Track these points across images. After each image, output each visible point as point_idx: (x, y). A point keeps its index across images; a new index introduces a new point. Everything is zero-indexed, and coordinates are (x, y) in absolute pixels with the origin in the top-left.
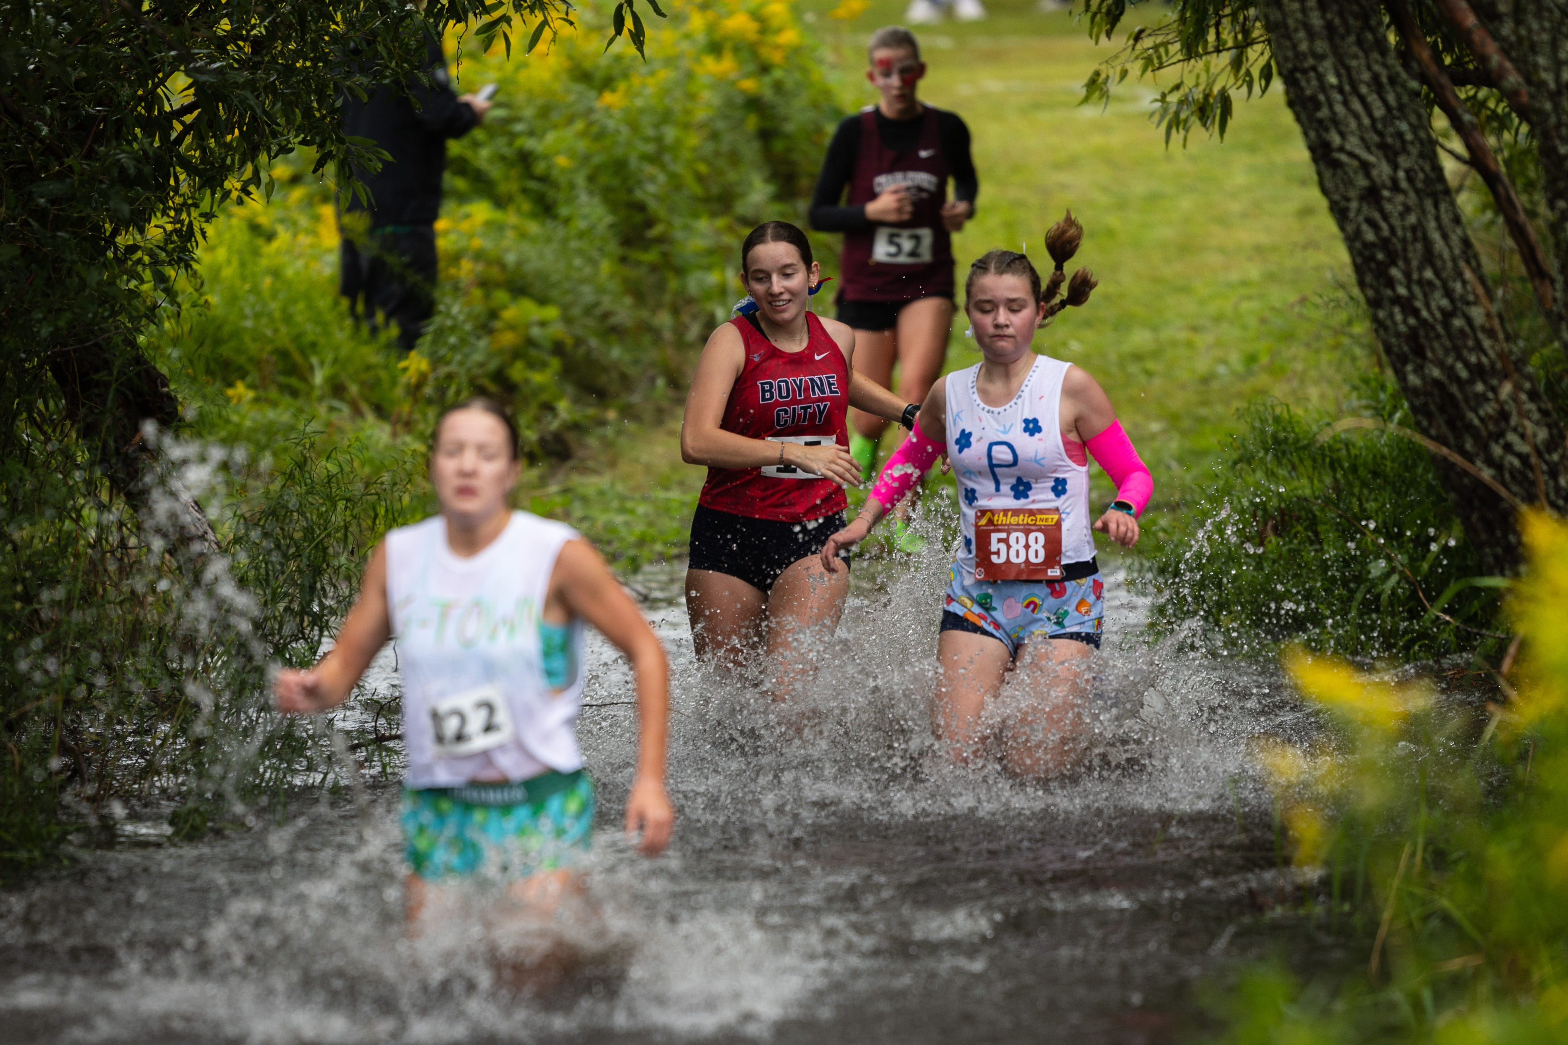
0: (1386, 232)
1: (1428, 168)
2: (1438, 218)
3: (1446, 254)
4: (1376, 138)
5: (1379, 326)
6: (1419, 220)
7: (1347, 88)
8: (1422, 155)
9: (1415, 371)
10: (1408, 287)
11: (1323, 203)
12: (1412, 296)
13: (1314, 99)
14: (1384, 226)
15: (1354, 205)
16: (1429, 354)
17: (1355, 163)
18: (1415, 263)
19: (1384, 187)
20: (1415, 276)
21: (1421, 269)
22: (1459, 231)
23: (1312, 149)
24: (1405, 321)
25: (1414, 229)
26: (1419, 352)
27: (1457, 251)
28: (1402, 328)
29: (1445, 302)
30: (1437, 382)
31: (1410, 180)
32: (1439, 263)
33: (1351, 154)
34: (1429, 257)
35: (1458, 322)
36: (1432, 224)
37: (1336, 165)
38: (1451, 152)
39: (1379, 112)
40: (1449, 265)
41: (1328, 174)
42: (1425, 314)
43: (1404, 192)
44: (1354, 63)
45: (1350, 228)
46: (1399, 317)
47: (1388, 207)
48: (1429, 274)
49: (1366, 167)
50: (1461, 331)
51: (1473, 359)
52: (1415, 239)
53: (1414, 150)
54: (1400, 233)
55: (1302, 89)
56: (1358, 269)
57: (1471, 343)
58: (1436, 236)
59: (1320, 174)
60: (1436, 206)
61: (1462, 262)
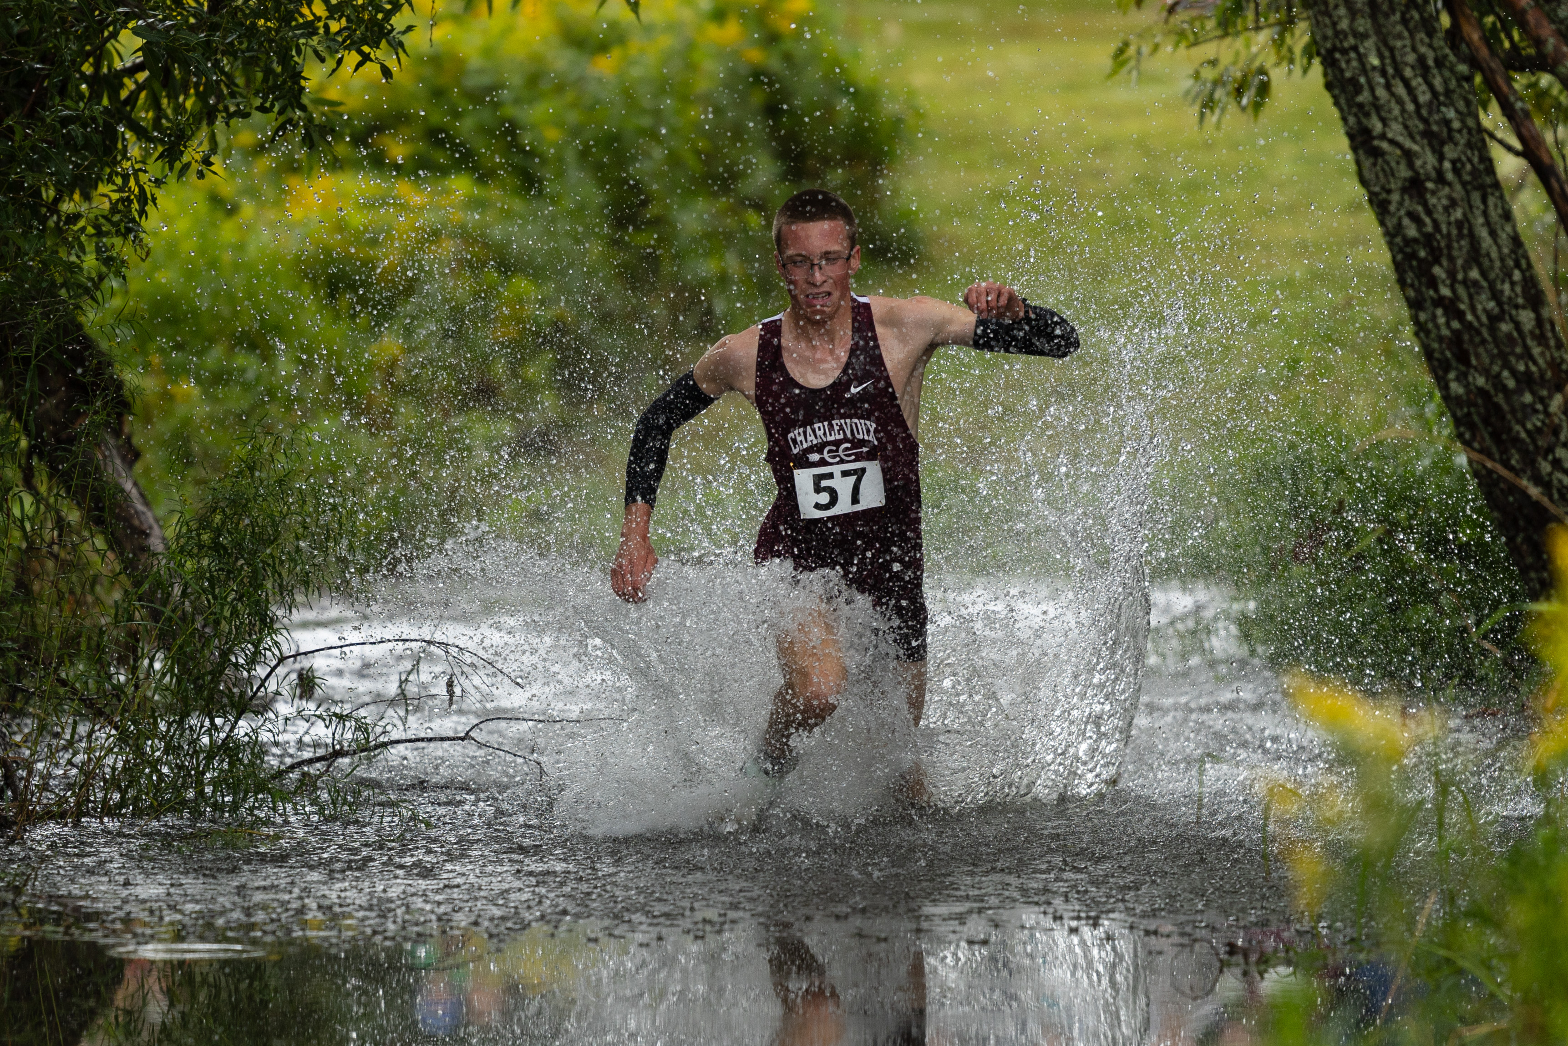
0: (1429, 229)
1: (1476, 160)
2: (1485, 213)
3: (1494, 255)
4: (1421, 127)
5: (1421, 330)
6: (1465, 214)
7: (1390, 71)
8: (1469, 145)
9: (1457, 379)
10: (1452, 287)
11: (1363, 195)
12: (1456, 298)
13: (1353, 81)
14: (1427, 220)
15: (1395, 197)
16: (1474, 362)
17: (1398, 152)
18: (1460, 262)
19: (1429, 179)
20: (1460, 276)
21: (1466, 268)
22: (1508, 228)
23: (1351, 136)
24: (1448, 324)
25: (1459, 224)
26: (1463, 358)
27: (1506, 251)
28: (1445, 332)
29: (1492, 304)
30: (1481, 391)
31: (1456, 171)
32: (1486, 263)
33: (1393, 142)
34: (1475, 255)
35: (1505, 327)
36: (1481, 220)
37: (1377, 153)
38: (1501, 142)
39: (1424, 97)
40: (1498, 264)
41: (1367, 163)
42: (1469, 317)
43: (1450, 185)
44: (1399, 44)
45: (1391, 222)
46: (1442, 320)
47: (1432, 201)
48: (1474, 274)
49: (1408, 155)
50: (1509, 336)
51: (1521, 368)
52: (1461, 236)
53: (1462, 140)
54: (1444, 228)
55: (1342, 71)
56: (1398, 266)
57: (1518, 350)
58: (1484, 233)
59: (1358, 163)
60: (1484, 201)
61: (1511, 263)
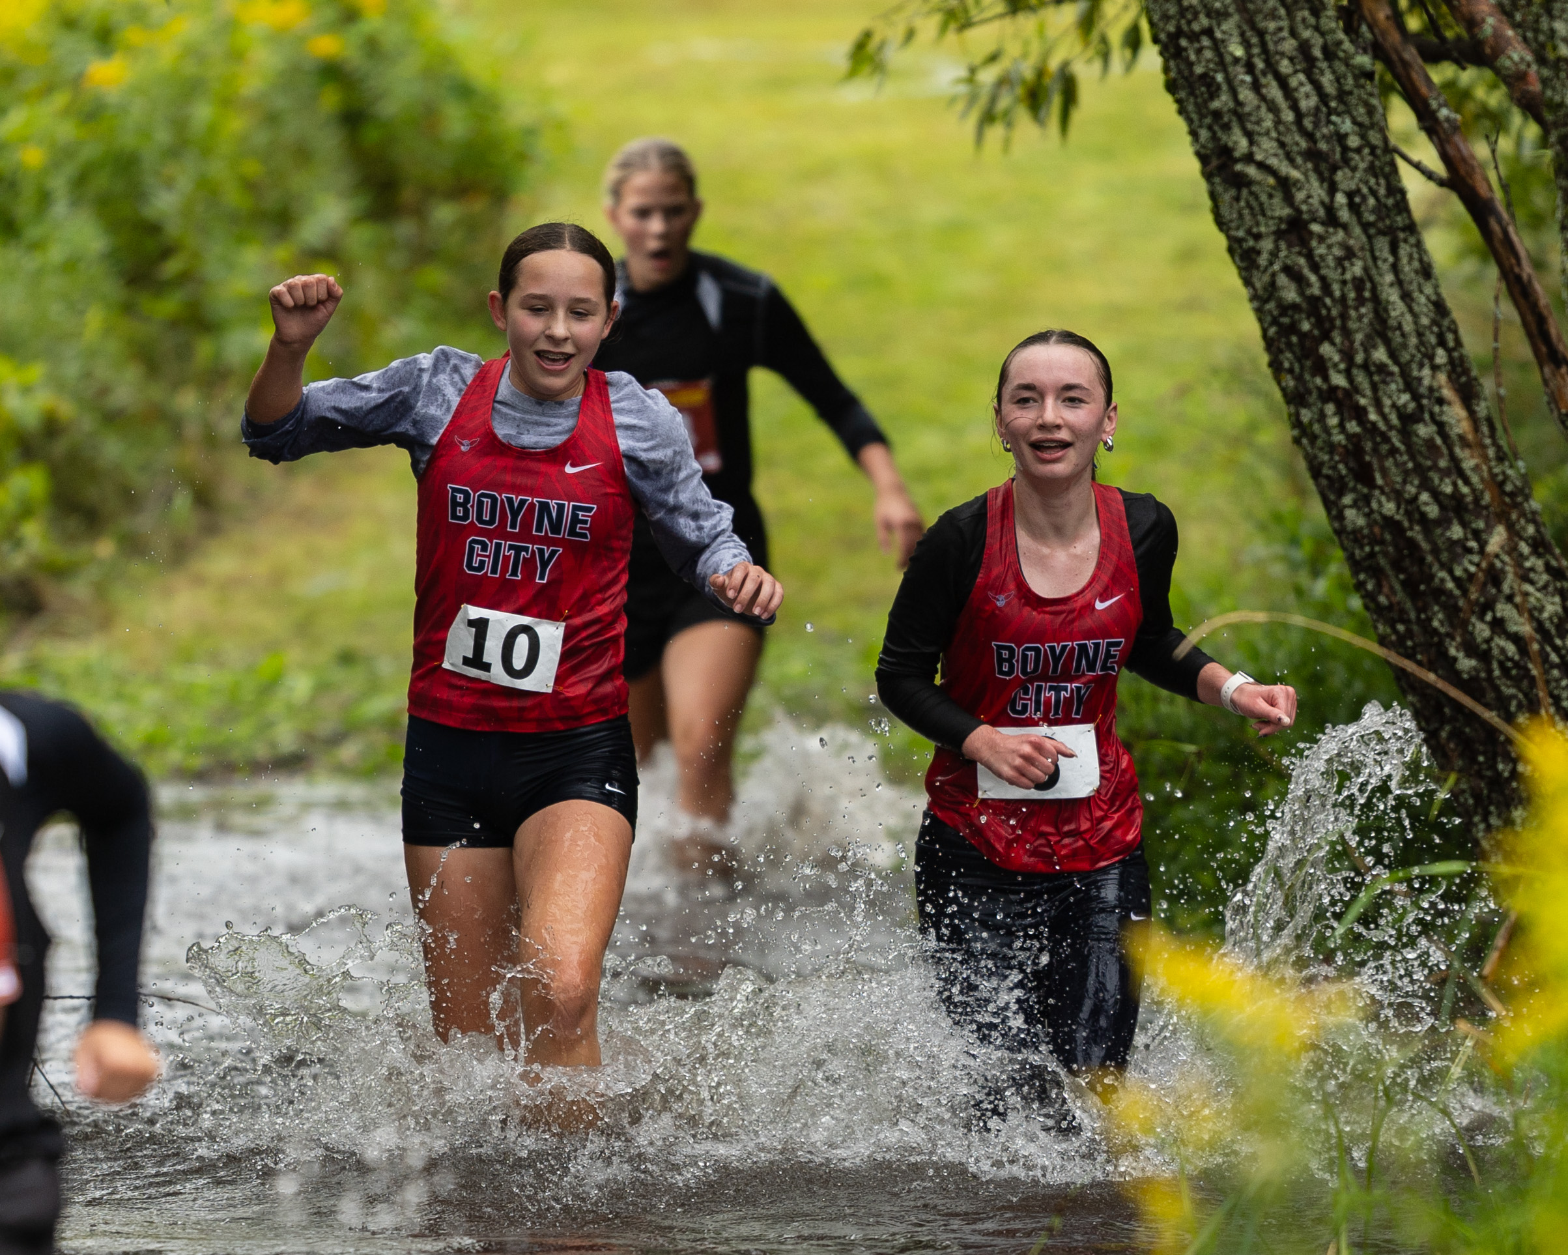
0: (1316, 290)
1: (1382, 191)
2: (1395, 268)
3: (1408, 327)
4: (1304, 144)
5: (1302, 433)
6: (1366, 269)
7: (1260, 65)
8: (1372, 169)
9: (1355, 505)
10: (1348, 373)
11: (1220, 241)
12: (1355, 389)
13: (1206, 79)
14: (1313, 278)
15: (1267, 245)
16: (1379, 481)
17: (1271, 181)
18: (1359, 337)
19: (1314, 219)
20: (1359, 358)
21: (1368, 347)
22: (1428, 289)
23: (1203, 158)
24: (1341, 425)
25: (1359, 284)
26: (1364, 475)
27: (1425, 321)
28: (1339, 438)
29: (1405, 398)
30: (1389, 522)
31: (1353, 207)
32: (1397, 338)
33: (1262, 166)
34: (1382, 328)
35: (1424, 430)
36: (1389, 278)
37: (1240, 182)
38: (1417, 166)
39: (1308, 102)
40: (1413, 340)
41: (1227, 196)
42: (1373, 416)
43: (1345, 227)
44: (1272, 26)
45: (1260, 281)
46: (1333, 421)
47: (1321, 250)
48: (1380, 354)
49: (1285, 186)
50: (1430, 443)
51: (1448, 489)
52: (1361, 301)
53: (1362, 162)
54: (1336, 289)
55: (1191, 65)
56: (1270, 344)
57: (1443, 463)
58: (1393, 296)
59: (1213, 196)
60: (1394, 250)
61: (1433, 340)
